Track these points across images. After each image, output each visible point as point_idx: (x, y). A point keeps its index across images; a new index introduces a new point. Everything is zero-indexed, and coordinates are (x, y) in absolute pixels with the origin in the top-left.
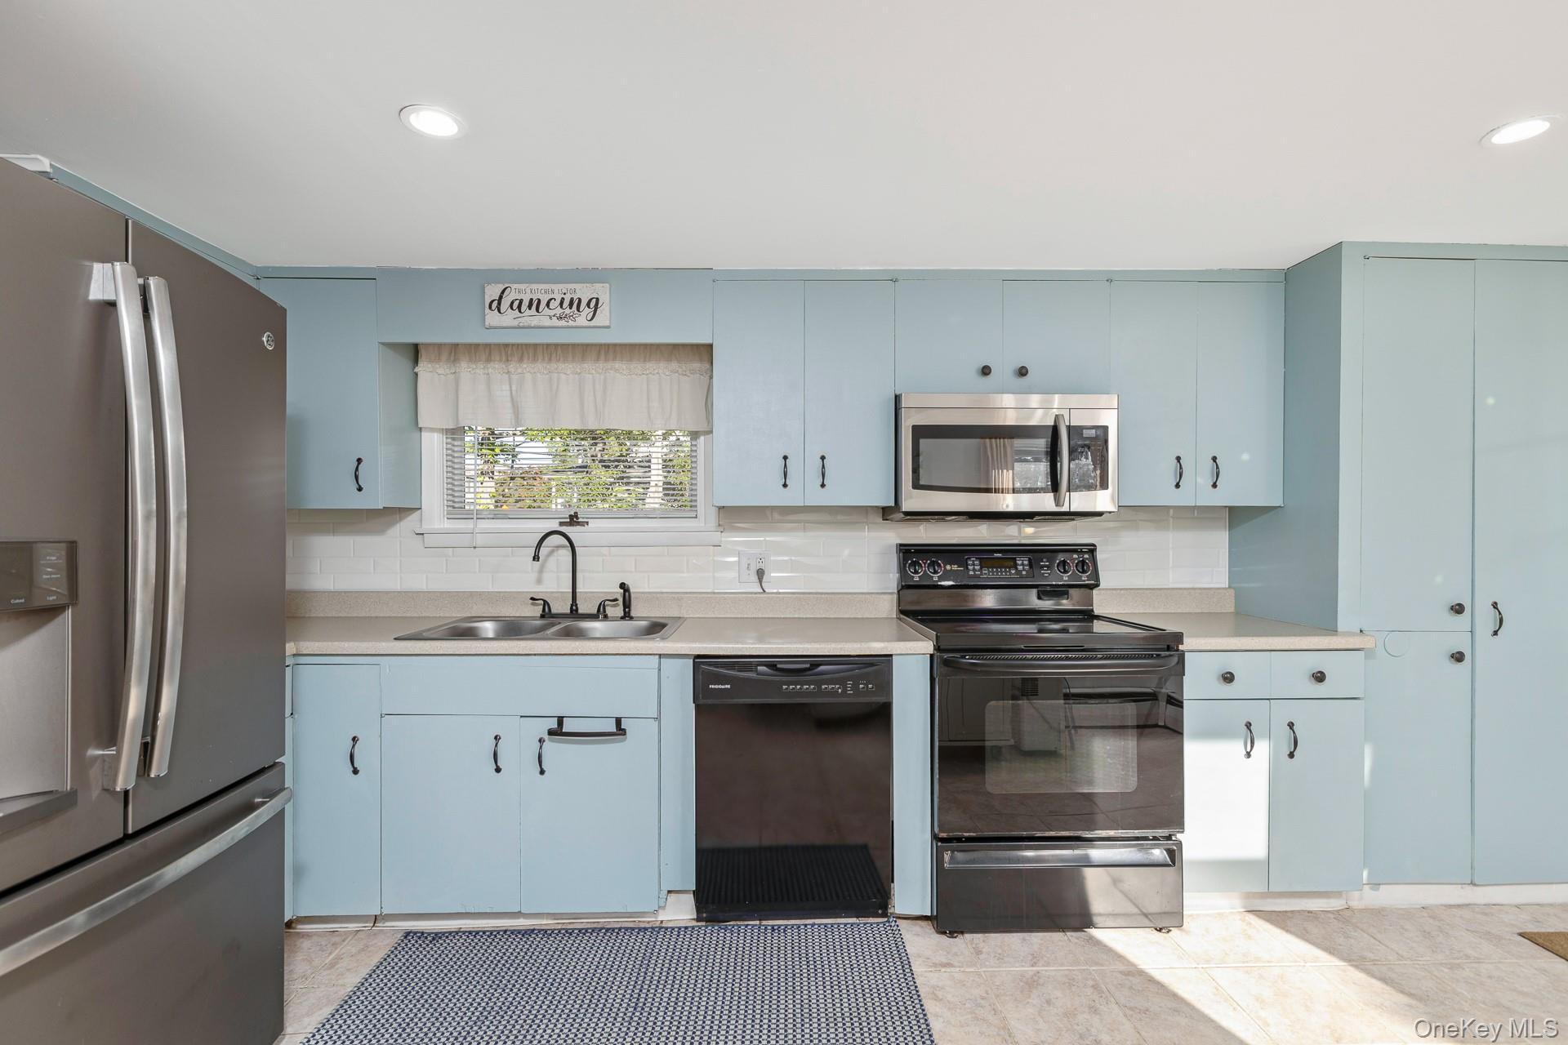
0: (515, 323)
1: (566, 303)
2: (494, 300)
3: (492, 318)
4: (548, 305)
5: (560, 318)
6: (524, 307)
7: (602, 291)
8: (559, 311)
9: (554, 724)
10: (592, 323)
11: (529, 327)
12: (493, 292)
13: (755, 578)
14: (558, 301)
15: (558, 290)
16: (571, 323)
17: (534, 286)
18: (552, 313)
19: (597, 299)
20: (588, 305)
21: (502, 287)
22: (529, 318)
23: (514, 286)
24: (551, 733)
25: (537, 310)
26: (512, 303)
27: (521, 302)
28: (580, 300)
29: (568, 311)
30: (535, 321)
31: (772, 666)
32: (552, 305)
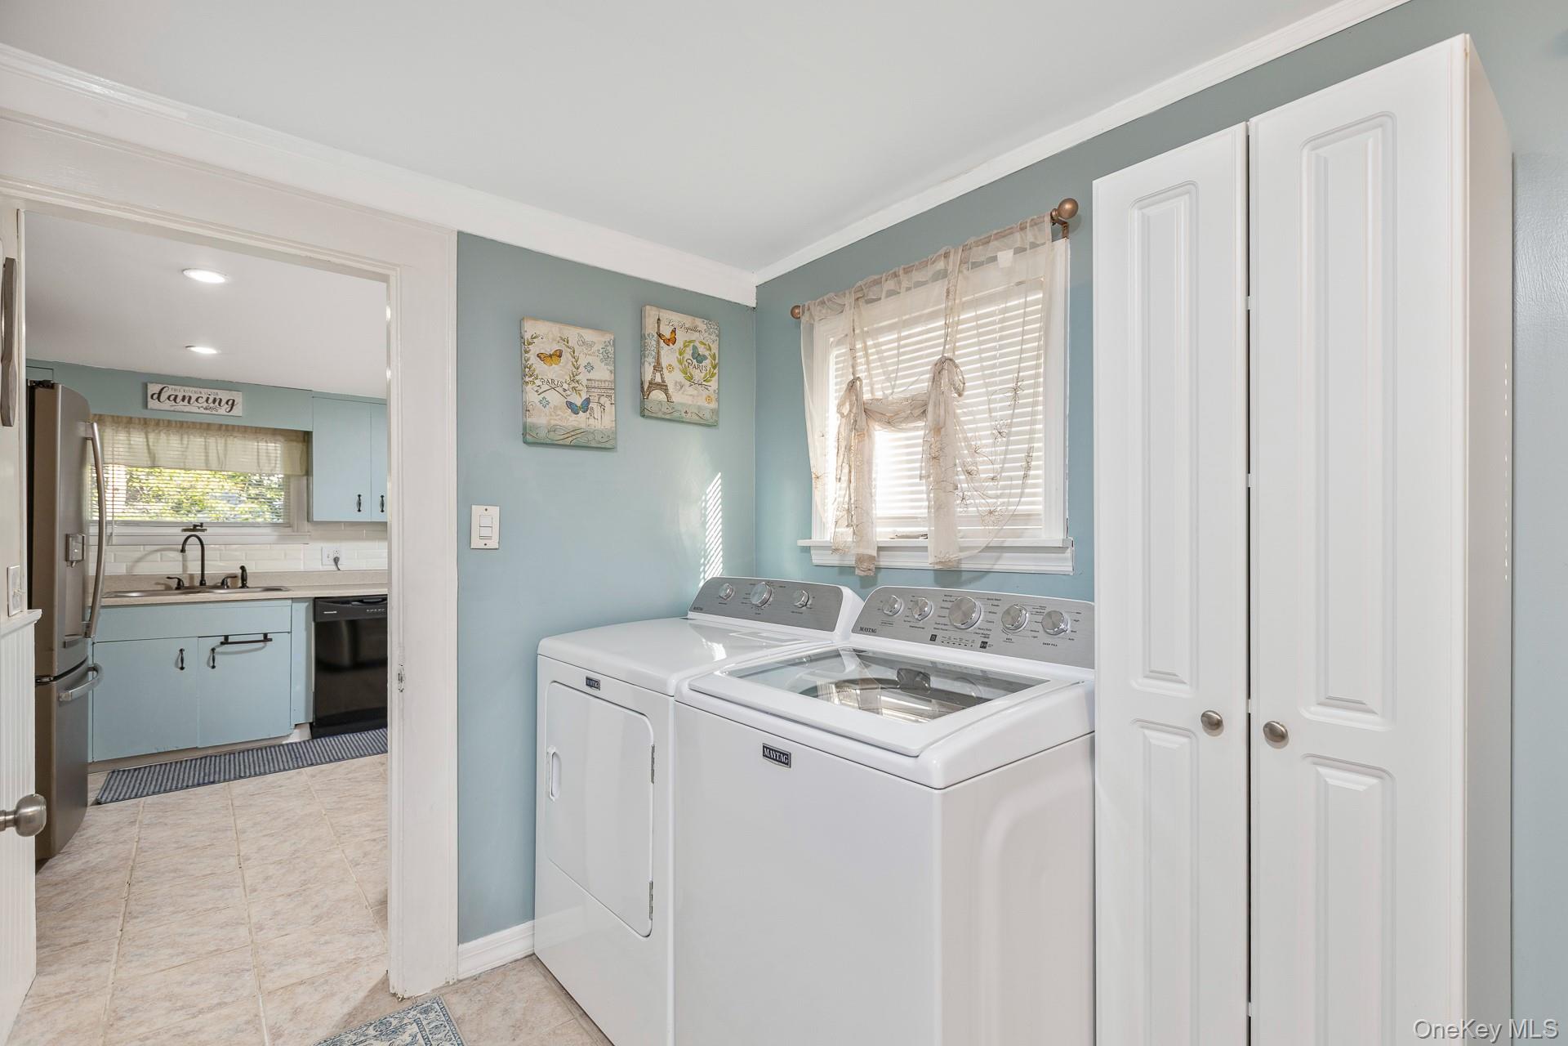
0: (172, 409)
1: (211, 401)
2: (154, 394)
3: (153, 404)
4: (197, 400)
5: (206, 409)
6: (178, 400)
7: (238, 397)
8: (205, 405)
9: (222, 639)
10: (230, 414)
11: (183, 412)
12: (153, 388)
13: (333, 563)
14: (205, 399)
15: (204, 393)
16: (214, 412)
17: (187, 388)
18: (200, 405)
19: (234, 401)
20: (227, 403)
21: (161, 386)
22: (182, 406)
23: (171, 387)
24: (222, 643)
25: (189, 402)
26: (169, 397)
27: (176, 396)
28: (221, 400)
29: (212, 405)
30: (187, 409)
31: (361, 601)
32: (200, 400)
